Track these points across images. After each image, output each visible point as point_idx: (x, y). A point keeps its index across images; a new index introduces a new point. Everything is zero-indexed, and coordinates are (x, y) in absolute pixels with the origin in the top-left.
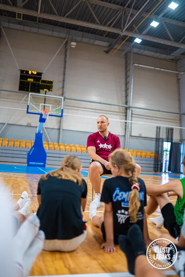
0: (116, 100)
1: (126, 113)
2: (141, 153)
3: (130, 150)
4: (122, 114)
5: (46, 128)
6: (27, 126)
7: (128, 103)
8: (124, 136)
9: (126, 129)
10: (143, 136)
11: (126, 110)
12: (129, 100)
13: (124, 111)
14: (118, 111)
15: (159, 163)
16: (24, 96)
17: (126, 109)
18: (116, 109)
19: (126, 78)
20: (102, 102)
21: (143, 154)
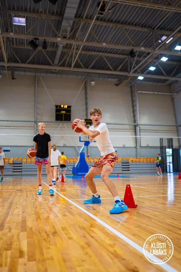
0: (126, 120)
1: (135, 129)
2: (150, 159)
3: (141, 158)
4: (132, 130)
5: (78, 147)
6: (64, 147)
7: (136, 122)
8: (136, 147)
9: (136, 142)
10: (150, 145)
11: (135, 128)
12: (137, 120)
13: (133, 128)
14: (129, 128)
15: (165, 166)
16: (60, 124)
17: (135, 126)
18: (128, 127)
19: (133, 102)
20: (117, 123)
21: (152, 160)
